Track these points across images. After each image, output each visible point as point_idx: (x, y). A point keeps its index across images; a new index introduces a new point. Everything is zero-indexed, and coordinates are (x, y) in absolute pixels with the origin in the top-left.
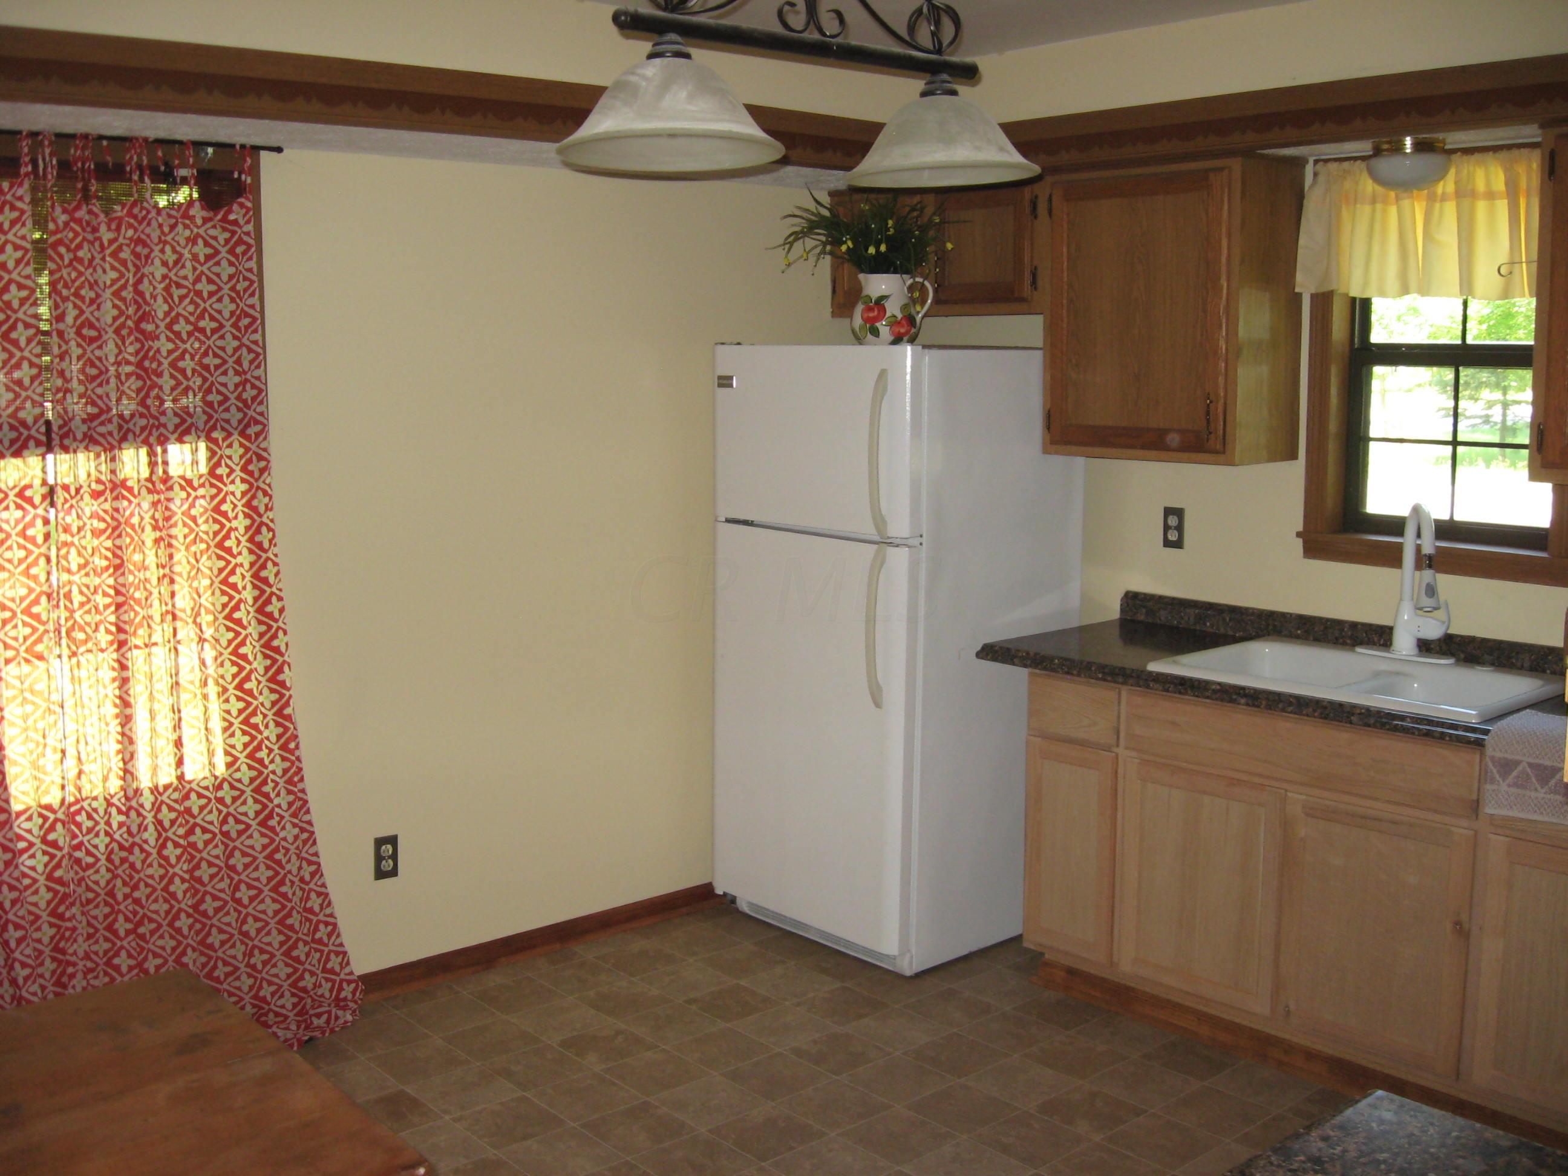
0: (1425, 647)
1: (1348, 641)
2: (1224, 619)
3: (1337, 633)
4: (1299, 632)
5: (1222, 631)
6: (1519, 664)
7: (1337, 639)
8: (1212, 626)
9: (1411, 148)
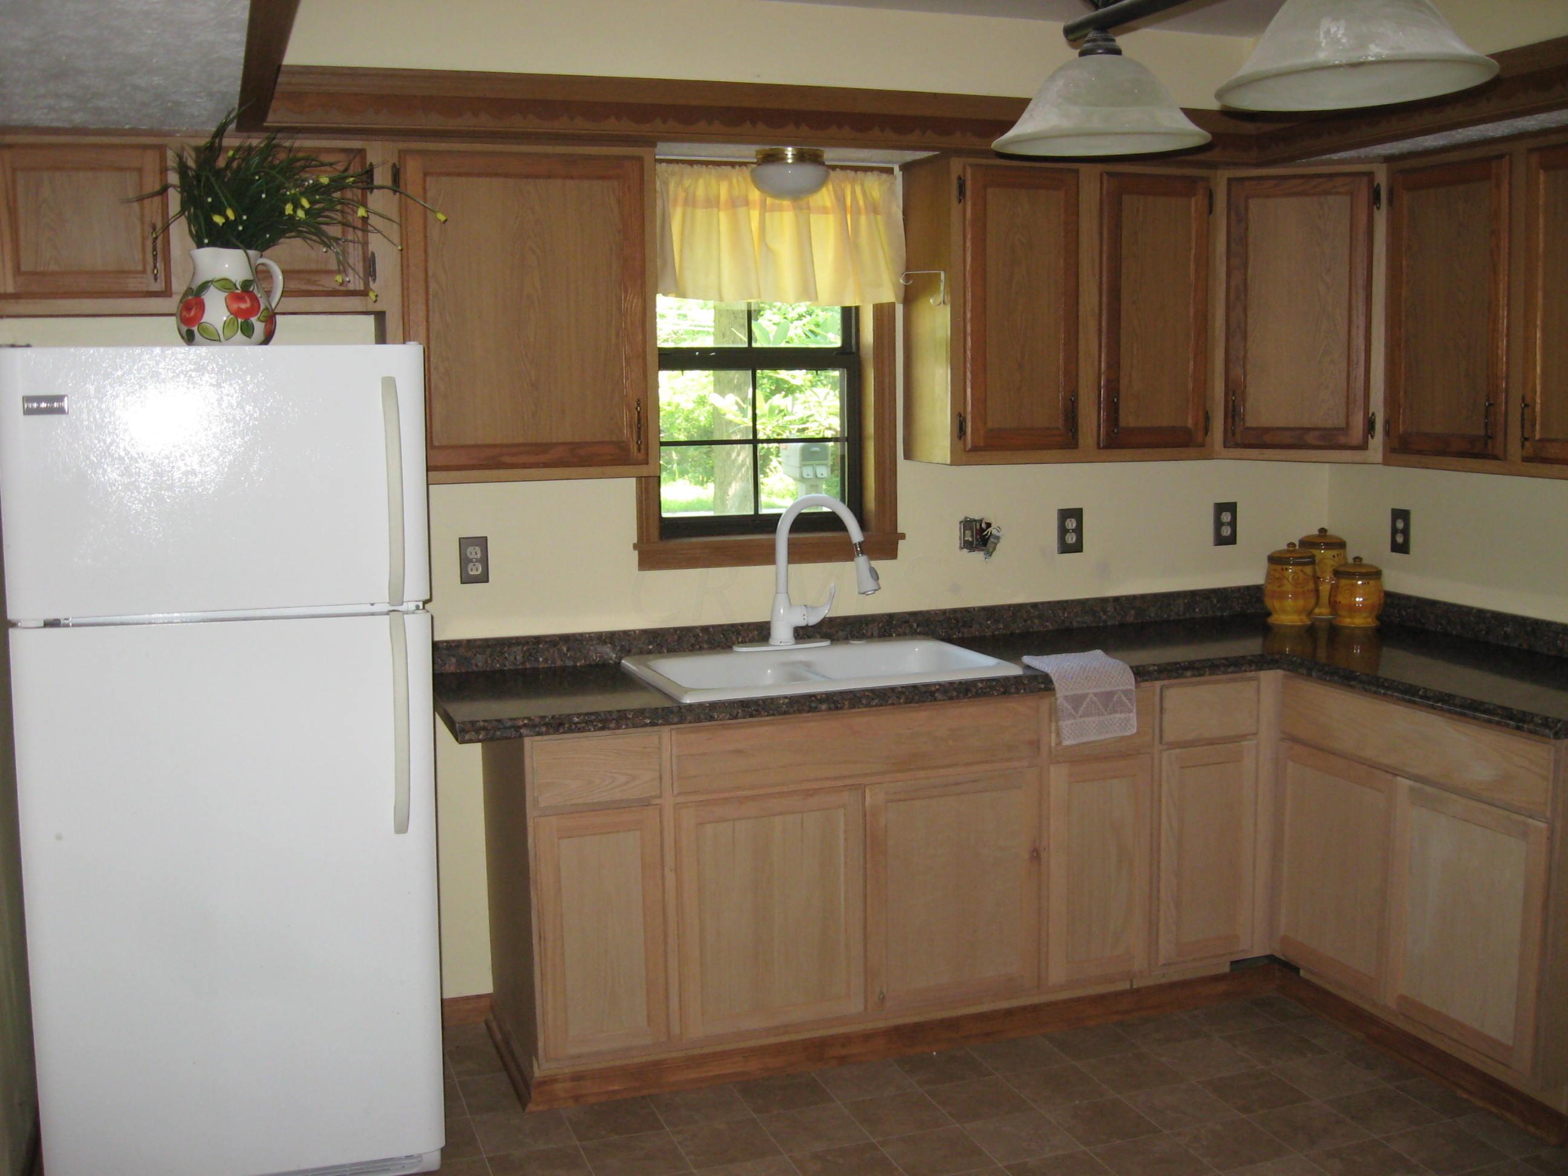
0: (802, 634)
1: (706, 646)
2: (560, 650)
3: (693, 641)
4: (651, 647)
5: (559, 663)
6: (869, 634)
7: (693, 645)
8: (546, 660)
9: (793, 159)
